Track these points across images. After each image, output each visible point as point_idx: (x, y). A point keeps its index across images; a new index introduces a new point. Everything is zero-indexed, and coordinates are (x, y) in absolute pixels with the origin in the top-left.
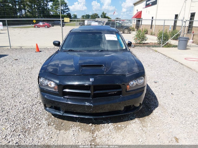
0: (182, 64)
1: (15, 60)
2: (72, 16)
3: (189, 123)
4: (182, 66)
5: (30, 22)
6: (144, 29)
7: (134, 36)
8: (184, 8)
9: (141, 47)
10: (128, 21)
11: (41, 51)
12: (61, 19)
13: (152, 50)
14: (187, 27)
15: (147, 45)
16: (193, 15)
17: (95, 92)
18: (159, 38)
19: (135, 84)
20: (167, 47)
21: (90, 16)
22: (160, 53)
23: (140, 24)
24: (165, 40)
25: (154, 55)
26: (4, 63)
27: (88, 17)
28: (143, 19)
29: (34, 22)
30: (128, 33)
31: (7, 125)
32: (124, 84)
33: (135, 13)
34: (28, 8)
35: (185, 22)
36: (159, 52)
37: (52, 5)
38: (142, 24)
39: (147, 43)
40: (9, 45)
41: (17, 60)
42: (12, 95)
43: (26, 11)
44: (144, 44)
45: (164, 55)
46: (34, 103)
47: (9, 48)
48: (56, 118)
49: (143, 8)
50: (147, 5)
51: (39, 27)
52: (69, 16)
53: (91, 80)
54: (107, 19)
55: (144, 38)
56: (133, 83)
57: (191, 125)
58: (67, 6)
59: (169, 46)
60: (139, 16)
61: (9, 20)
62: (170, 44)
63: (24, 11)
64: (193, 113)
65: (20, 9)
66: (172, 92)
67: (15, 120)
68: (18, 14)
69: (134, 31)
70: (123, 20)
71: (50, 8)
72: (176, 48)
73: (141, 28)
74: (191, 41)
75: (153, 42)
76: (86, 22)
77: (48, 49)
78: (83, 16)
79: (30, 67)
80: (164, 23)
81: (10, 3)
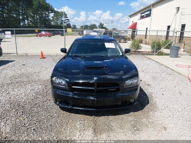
0: (173, 70)
1: (23, 65)
2: (72, 27)
3: (176, 117)
4: (173, 71)
5: (33, 32)
6: (139, 39)
7: (130, 45)
8: (174, 20)
9: (136, 55)
10: (124, 31)
11: (45, 58)
12: (64, 30)
13: (146, 57)
14: (178, 37)
15: (141, 53)
16: (183, 26)
17: (98, 89)
18: (153, 47)
19: (130, 83)
20: (159, 55)
21: (88, 26)
22: (154, 60)
23: (136, 34)
24: (158, 48)
25: (148, 62)
26: (13, 68)
27: (86, 27)
28: (138, 30)
29: (37, 31)
30: (124, 42)
31: (24, 116)
32: (121, 83)
33: (131, 24)
34: (31, 18)
35: (176, 33)
36: (152, 60)
37: (53, 16)
38: (137, 34)
39: (142, 52)
40: (16, 52)
41: (24, 65)
42: (25, 94)
43: (29, 21)
44: (139, 52)
45: (157, 62)
46: (45, 100)
47: (16, 54)
48: (65, 112)
49: (138, 20)
50: (142, 17)
51: (41, 36)
52: (69, 26)
53: (95, 78)
54: (104, 30)
55: (138, 47)
56: (129, 82)
57: (177, 118)
58: (67, 17)
59: (161, 54)
60: (134, 27)
61: (17, 30)
62: (163, 53)
63: (27, 21)
64: (180, 109)
65: (23, 20)
66: (162, 93)
67: (30, 113)
68: (22, 24)
69: (129, 40)
70: (120, 31)
71: (51, 19)
72: (169, 56)
73: (136, 38)
74: (182, 49)
75: (148, 50)
76: (85, 32)
77: (52, 56)
78: (82, 27)
79: (37, 71)
80: (157, 33)
81: (14, 14)
